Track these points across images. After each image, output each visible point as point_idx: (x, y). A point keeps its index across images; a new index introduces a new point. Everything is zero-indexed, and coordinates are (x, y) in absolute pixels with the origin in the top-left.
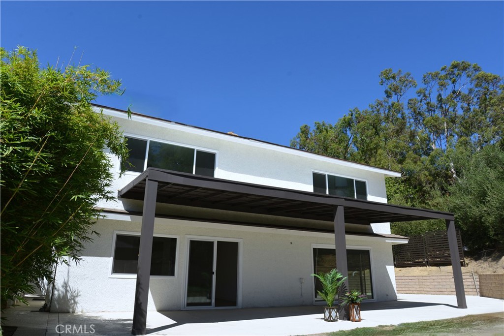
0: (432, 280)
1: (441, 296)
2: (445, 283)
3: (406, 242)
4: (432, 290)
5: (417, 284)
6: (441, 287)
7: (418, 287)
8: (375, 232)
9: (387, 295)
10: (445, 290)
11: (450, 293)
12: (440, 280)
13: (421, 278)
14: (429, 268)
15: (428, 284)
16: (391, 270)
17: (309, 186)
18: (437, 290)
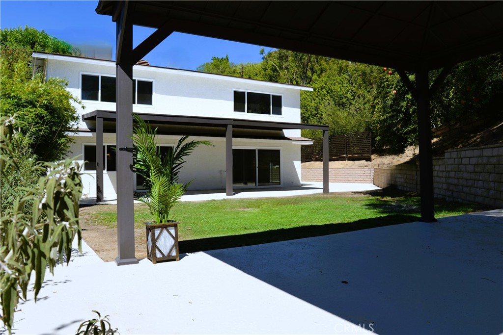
0: (344, 172)
1: (349, 183)
2: (352, 174)
3: (311, 143)
4: (343, 179)
5: (334, 174)
6: (349, 177)
7: (334, 177)
8: (286, 136)
9: (292, 182)
10: (351, 179)
11: (354, 181)
12: (349, 172)
13: (337, 170)
14: (347, 162)
15: (341, 174)
16: (298, 165)
17: (231, 102)
18: (346, 179)
